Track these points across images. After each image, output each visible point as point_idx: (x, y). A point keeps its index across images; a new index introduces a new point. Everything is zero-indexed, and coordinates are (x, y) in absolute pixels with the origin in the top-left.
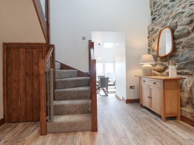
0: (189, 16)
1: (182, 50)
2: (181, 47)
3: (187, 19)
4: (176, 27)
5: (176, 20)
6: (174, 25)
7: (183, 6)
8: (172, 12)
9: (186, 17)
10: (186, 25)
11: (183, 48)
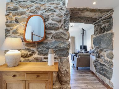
0: (60, 16)
1: (51, 40)
2: (50, 37)
3: (58, 17)
4: (48, 19)
5: (48, 14)
6: (46, 17)
7: (55, 5)
8: (44, 4)
9: (57, 15)
10: (57, 22)
11: (52, 38)
